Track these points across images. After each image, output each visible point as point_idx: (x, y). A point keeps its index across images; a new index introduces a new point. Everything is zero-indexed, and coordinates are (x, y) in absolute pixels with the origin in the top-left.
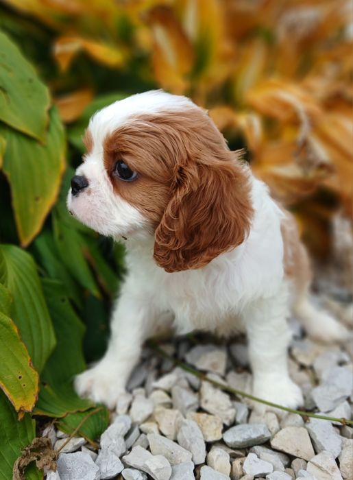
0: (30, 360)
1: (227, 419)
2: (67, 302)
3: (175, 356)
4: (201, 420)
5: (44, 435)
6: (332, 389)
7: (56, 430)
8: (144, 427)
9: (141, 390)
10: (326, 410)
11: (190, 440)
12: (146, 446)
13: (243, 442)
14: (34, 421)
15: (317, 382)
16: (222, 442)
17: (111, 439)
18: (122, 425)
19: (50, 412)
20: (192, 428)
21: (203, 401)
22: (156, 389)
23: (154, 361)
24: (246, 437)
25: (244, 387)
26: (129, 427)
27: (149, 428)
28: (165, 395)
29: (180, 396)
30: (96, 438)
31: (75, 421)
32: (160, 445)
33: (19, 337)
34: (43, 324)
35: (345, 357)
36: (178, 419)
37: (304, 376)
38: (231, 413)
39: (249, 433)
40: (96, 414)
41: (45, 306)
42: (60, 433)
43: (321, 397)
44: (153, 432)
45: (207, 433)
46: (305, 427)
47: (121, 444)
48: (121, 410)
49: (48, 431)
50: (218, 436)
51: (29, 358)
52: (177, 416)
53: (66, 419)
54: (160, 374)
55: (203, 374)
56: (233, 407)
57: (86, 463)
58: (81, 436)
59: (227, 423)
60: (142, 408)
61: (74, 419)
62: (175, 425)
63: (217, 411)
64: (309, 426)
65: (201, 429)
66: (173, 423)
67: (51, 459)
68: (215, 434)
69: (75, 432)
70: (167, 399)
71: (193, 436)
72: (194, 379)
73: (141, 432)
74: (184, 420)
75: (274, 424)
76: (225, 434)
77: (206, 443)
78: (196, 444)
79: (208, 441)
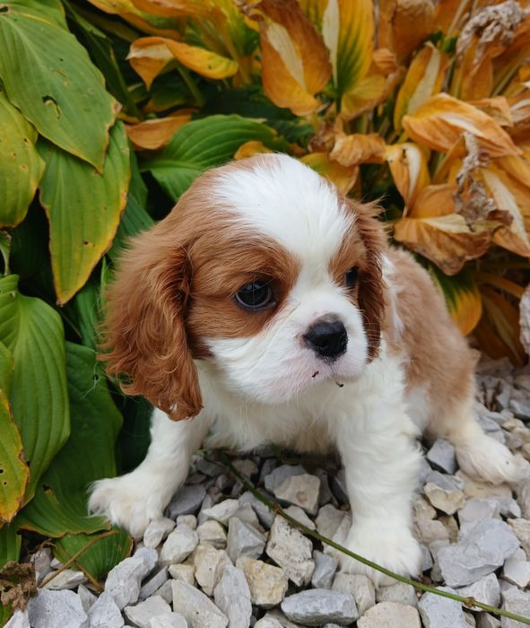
0: (23, 451)
1: (298, 575)
4: (254, 571)
5: (32, 560)
6: (471, 551)
8: (173, 569)
9: (192, 518)
10: (455, 584)
11: (230, 597)
12: (170, 601)
13: (307, 617)
14: (19, 538)
15: (453, 539)
16: (276, 609)
17: (119, 580)
19: (42, 528)
20: (236, 580)
21: (270, 544)
22: (210, 519)
23: (220, 481)
24: (311, 610)
25: (334, 532)
26: (152, 566)
28: (221, 529)
29: (237, 533)
30: (102, 578)
31: (76, 545)
32: (183, 598)
33: (10, 417)
34: (56, 406)
36: (223, 563)
37: (439, 527)
38: (305, 568)
39: (318, 605)
40: (109, 538)
42: (55, 562)
43: (452, 562)
44: (182, 579)
45: (258, 591)
46: (416, 607)
47: (132, 589)
48: (150, 541)
50: (274, 600)
51: (21, 447)
52: (221, 560)
53: (65, 541)
55: (281, 506)
56: (313, 558)
57: (72, 607)
58: (80, 570)
59: (297, 581)
60: (180, 542)
61: (76, 542)
62: (216, 572)
63: (286, 562)
64: (422, 604)
65: (250, 584)
66: (214, 569)
67: (21, 592)
68: (271, 595)
70: (220, 534)
71: (235, 592)
73: (170, 577)
74: (230, 566)
75: (365, 594)
76: (287, 599)
77: (254, 606)
78: (237, 605)
79: (257, 603)
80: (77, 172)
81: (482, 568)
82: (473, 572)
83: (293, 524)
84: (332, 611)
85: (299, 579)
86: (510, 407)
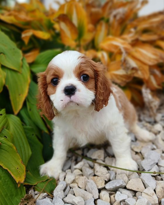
0: (22, 161)
1: (106, 178)
2: (34, 135)
3: (83, 155)
4: (95, 179)
5: (29, 193)
6: (149, 160)
7: (34, 191)
8: (71, 185)
9: (69, 170)
10: (148, 170)
11: (91, 188)
12: (73, 194)
13: (113, 188)
14: (24, 187)
15: (143, 158)
16: (104, 189)
17: (58, 192)
18: (62, 185)
19: (30, 183)
20: (92, 183)
21: (95, 172)
22: (76, 169)
23: (74, 158)
24: (114, 186)
25: (112, 164)
26: (65, 186)
27: (74, 185)
28: (80, 171)
29: (86, 171)
30: (52, 192)
31: (42, 186)
32: (78, 192)
35: (155, 147)
36: (85, 180)
37: (137, 157)
38: (108, 175)
39: (116, 184)
40: (51, 181)
41: (26, 138)
42: (36, 192)
43: (145, 164)
44: (75, 187)
45: (98, 185)
46: (140, 178)
47: (63, 194)
48: (61, 179)
49: (31, 192)
51: (21, 160)
52: (85, 179)
53: (38, 185)
54: (77, 163)
55: (94, 161)
56: (108, 173)
57: (48, 203)
58: (45, 192)
59: (107, 180)
60: (70, 177)
61: (41, 185)
62: (84, 183)
63: (102, 175)
64: (141, 177)
65: (96, 183)
66: (84, 182)
67: (33, 202)
68: (102, 185)
69: (42, 190)
70: (81, 173)
71: (92, 186)
72: (91, 163)
73: (71, 188)
74: (88, 180)
75: (126, 178)
76: (106, 185)
77: (98, 189)
78: (94, 190)
79: (99, 188)
80: (14, 74)
81: (153, 164)
82: (151, 165)
83: (100, 164)
84: (120, 185)
85: (107, 179)
86: (144, 120)
